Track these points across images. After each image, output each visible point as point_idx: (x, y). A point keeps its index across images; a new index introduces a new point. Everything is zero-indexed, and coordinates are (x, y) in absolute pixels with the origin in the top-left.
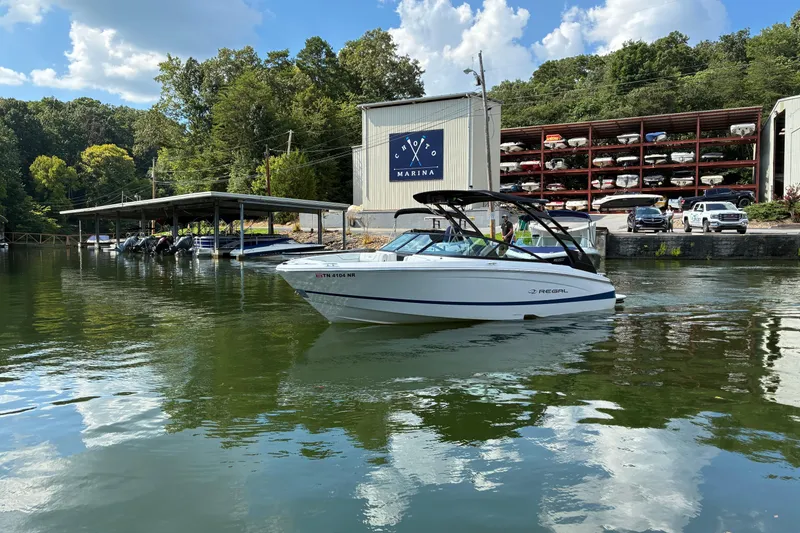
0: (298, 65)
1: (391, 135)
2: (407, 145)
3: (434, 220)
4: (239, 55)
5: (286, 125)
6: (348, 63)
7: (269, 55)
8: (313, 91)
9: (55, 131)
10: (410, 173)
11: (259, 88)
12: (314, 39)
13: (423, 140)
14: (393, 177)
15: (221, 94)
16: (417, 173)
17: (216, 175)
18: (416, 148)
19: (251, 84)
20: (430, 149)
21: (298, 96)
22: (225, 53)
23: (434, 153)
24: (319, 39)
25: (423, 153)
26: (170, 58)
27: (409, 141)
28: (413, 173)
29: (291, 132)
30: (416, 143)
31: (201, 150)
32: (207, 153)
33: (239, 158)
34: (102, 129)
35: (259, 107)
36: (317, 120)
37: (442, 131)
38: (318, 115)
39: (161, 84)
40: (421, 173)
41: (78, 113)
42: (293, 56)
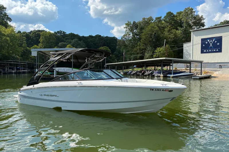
0: (164, 21)
1: (202, 39)
2: (208, 42)
3: (220, 65)
4: (148, 19)
5: (163, 38)
6: (178, 19)
7: (156, 18)
8: (170, 28)
9: (92, 44)
10: (209, 51)
11: (155, 28)
12: (169, 12)
13: (214, 40)
14: (202, 52)
15: (144, 31)
16: (211, 51)
17: (141, 53)
18: (211, 43)
19: (153, 27)
20: (217, 43)
21: (166, 29)
22: (144, 19)
23: (218, 44)
24: (170, 12)
25: (214, 44)
26: (128, 22)
27: (209, 41)
28: (210, 51)
29: (165, 40)
30: (211, 41)
31: (137, 46)
32: (138, 48)
33: (149, 48)
34: (103, 43)
35: (155, 33)
36: (172, 36)
37: (222, 37)
38: (172, 35)
39: (126, 29)
40: (213, 50)
41: (97, 39)
42: (162, 18)
